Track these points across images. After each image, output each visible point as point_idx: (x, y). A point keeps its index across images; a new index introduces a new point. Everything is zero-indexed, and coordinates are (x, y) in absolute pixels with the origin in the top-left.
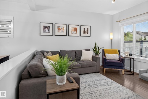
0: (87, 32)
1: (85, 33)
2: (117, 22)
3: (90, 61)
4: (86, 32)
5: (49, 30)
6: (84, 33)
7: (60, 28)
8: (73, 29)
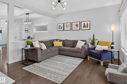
2: (119, 11)
7: (67, 25)
8: (75, 25)
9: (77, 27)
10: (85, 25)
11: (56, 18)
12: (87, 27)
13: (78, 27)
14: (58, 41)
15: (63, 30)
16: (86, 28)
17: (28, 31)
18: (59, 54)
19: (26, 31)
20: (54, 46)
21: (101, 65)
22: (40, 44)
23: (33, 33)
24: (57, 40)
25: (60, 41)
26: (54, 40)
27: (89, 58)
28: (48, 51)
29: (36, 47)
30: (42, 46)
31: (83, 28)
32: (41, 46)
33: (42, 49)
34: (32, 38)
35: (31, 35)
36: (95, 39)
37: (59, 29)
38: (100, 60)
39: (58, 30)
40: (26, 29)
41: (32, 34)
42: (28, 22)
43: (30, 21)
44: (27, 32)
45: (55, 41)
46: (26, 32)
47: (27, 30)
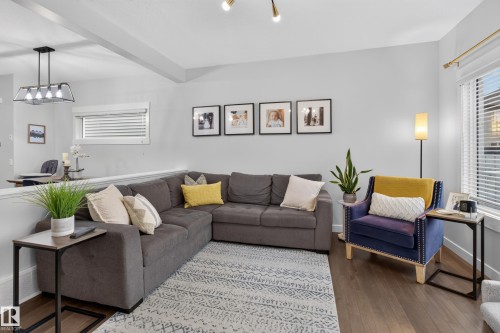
0: (318, 118)
1: (312, 122)
2: (446, 66)
3: (305, 211)
4: (315, 121)
5: (211, 122)
6: (309, 124)
7: (238, 114)
8: (273, 114)
9: (280, 122)
10: (313, 116)
11: (187, 80)
12: (322, 123)
13: (283, 120)
14: (202, 179)
15: (220, 134)
16: (317, 128)
17: (43, 136)
18: (213, 240)
19: (33, 134)
20: (186, 206)
21: (418, 280)
22: (131, 205)
23: (72, 148)
24: (195, 176)
25: (209, 183)
26: (181, 178)
27: (353, 248)
28: (175, 235)
29: (106, 221)
30: (140, 214)
31: (303, 127)
32: (135, 211)
33: (143, 229)
34: (67, 168)
35: (65, 155)
36: (358, 171)
37: (201, 128)
38: (416, 259)
39: (198, 132)
40: (32, 128)
41: (67, 150)
42: (49, 88)
43: (60, 87)
44: (41, 140)
45: (188, 179)
46: (32, 139)
47: (40, 130)
